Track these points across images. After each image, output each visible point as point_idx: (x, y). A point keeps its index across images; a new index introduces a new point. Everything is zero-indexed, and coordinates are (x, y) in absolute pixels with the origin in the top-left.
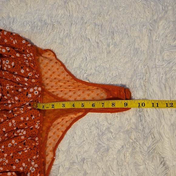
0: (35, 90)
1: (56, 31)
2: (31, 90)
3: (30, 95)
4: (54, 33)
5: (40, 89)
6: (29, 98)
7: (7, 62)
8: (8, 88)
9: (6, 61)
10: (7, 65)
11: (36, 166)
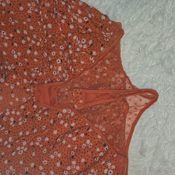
7: (83, 41)
10: (83, 44)
11: (113, 167)
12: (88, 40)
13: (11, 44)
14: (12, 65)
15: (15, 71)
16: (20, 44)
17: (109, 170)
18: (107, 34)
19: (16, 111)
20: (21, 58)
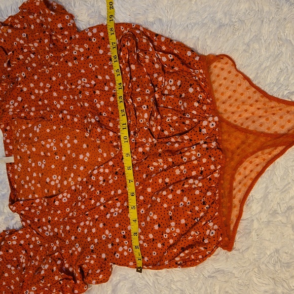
0: (210, 122)
5: (216, 119)
7: (171, 81)
8: (169, 120)
9: (169, 82)
10: (171, 86)
11: (216, 227)
12: (176, 81)
13: (92, 92)
14: (96, 117)
15: (99, 123)
16: (102, 90)
18: (196, 71)
19: (104, 169)
20: (105, 106)
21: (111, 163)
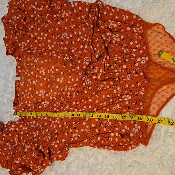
0: (142, 60)
1: (166, 6)
2: (139, 60)
3: (137, 64)
4: (165, 8)
5: (147, 59)
6: (136, 67)
7: (117, 35)
8: (115, 59)
9: (116, 35)
10: (117, 38)
11: (139, 127)
13: (70, 42)
14: (70, 57)
15: (72, 61)
16: (76, 41)
17: (135, 129)
18: (137, 29)
19: (71, 88)
20: (77, 51)
21: (75, 85)
